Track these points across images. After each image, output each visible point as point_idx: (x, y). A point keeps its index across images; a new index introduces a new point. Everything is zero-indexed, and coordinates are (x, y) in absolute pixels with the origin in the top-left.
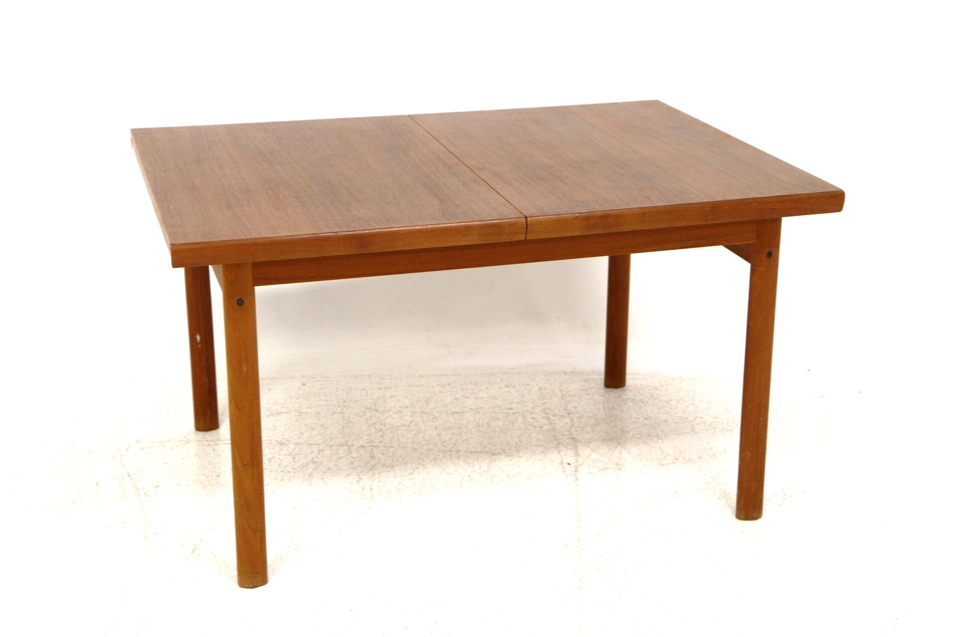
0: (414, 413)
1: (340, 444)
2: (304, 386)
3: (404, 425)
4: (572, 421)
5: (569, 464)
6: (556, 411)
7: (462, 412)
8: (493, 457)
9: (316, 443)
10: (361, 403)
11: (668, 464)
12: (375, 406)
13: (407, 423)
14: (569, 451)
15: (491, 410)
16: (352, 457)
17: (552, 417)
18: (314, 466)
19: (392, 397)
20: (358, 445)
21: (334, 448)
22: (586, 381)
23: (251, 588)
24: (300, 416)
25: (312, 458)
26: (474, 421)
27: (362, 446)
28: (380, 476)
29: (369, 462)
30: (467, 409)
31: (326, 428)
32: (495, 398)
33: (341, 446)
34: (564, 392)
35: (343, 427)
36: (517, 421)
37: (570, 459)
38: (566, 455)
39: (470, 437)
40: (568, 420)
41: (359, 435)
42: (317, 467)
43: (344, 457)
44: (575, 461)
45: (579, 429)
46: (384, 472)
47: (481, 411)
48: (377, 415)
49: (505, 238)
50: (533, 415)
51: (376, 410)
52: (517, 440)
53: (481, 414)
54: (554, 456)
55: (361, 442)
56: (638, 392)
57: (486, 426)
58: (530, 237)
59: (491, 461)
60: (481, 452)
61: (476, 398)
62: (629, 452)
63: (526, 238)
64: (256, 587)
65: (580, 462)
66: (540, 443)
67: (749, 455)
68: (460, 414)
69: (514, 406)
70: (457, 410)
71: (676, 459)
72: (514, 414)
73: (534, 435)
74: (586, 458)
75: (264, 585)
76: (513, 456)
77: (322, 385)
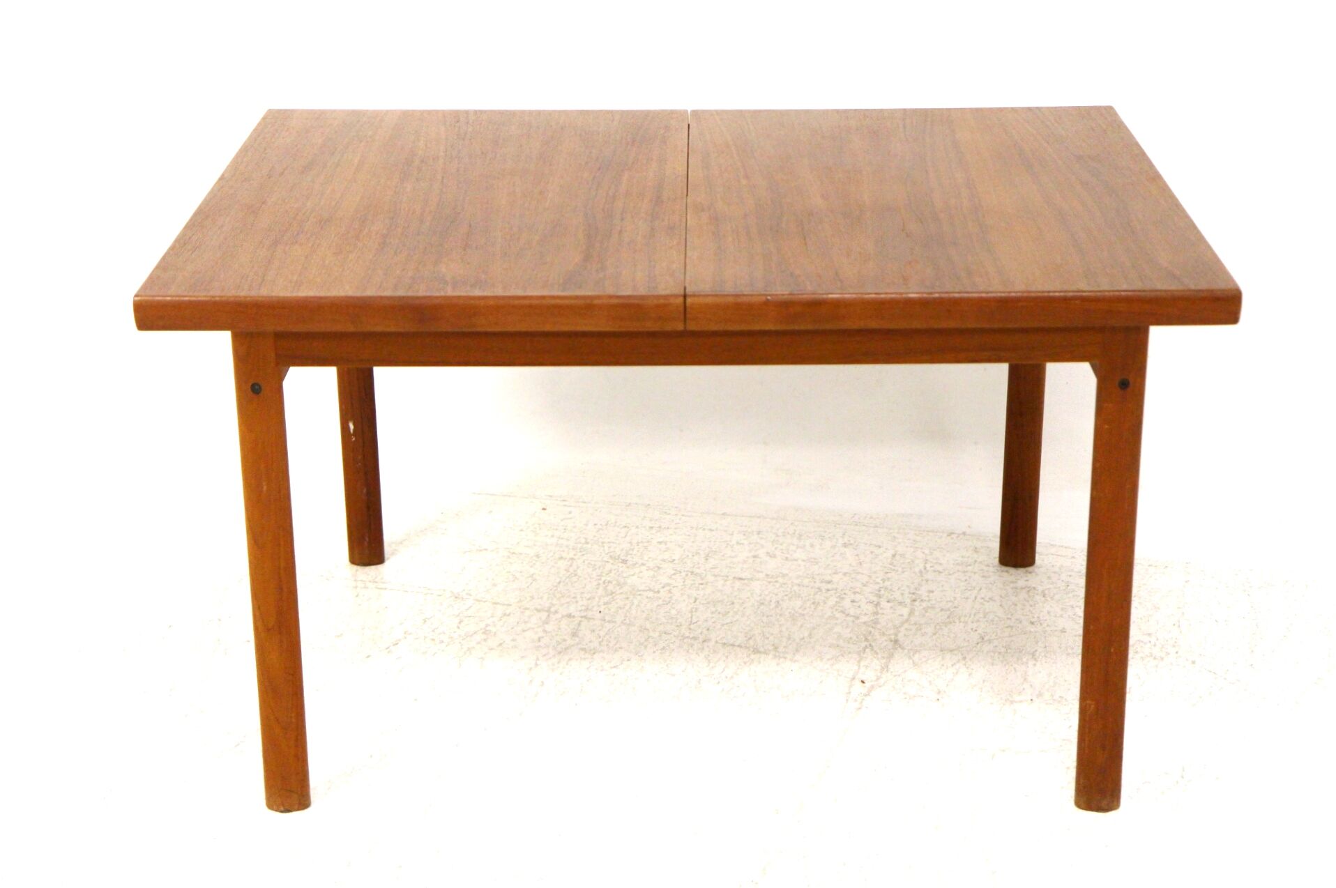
0: (677, 572)
1: (539, 607)
2: (545, 511)
3: (650, 590)
4: (911, 613)
5: (863, 682)
6: (897, 595)
7: (752, 579)
8: (753, 656)
9: (506, 603)
10: (609, 547)
11: (1021, 701)
12: (627, 554)
13: (658, 587)
14: (875, 661)
15: (797, 581)
16: (545, 631)
17: (884, 603)
18: (484, 636)
19: (660, 543)
20: (565, 613)
21: (527, 613)
22: (976, 550)
23: (282, 812)
24: (509, 557)
25: (487, 625)
26: (760, 595)
27: (569, 616)
28: (567, 664)
29: (565, 640)
30: (761, 576)
31: (534, 580)
32: (814, 561)
33: (538, 611)
34: (928, 566)
35: (559, 583)
36: (825, 603)
37: (869, 675)
38: (867, 667)
39: (737, 620)
40: (905, 611)
41: (575, 598)
42: (485, 640)
43: (533, 629)
44: (874, 678)
45: (914, 628)
46: (577, 660)
47: (780, 580)
48: (621, 569)
49: (651, 326)
50: (857, 597)
51: (624, 562)
52: (806, 634)
53: (778, 585)
54: (848, 667)
55: (572, 609)
56: (1049, 578)
57: (773, 605)
58: (692, 326)
59: (745, 663)
60: (739, 646)
61: (787, 558)
62: (970, 675)
63: (685, 328)
64: (288, 811)
65: (882, 681)
66: (841, 643)
67: (1093, 706)
68: (746, 581)
69: (836, 578)
70: (743, 576)
71: (1040, 695)
72: (828, 590)
73: (838, 629)
74: (895, 676)
75: (303, 809)
76: (785, 658)
77: (570, 513)
